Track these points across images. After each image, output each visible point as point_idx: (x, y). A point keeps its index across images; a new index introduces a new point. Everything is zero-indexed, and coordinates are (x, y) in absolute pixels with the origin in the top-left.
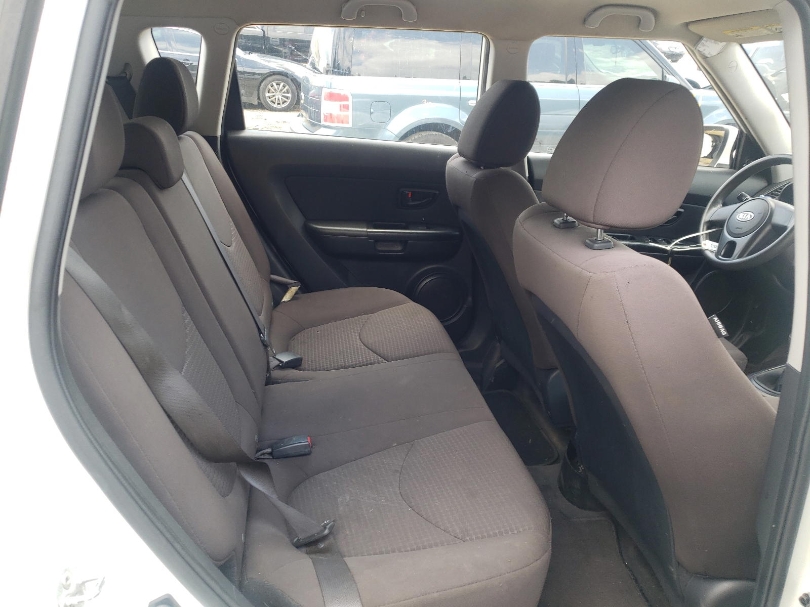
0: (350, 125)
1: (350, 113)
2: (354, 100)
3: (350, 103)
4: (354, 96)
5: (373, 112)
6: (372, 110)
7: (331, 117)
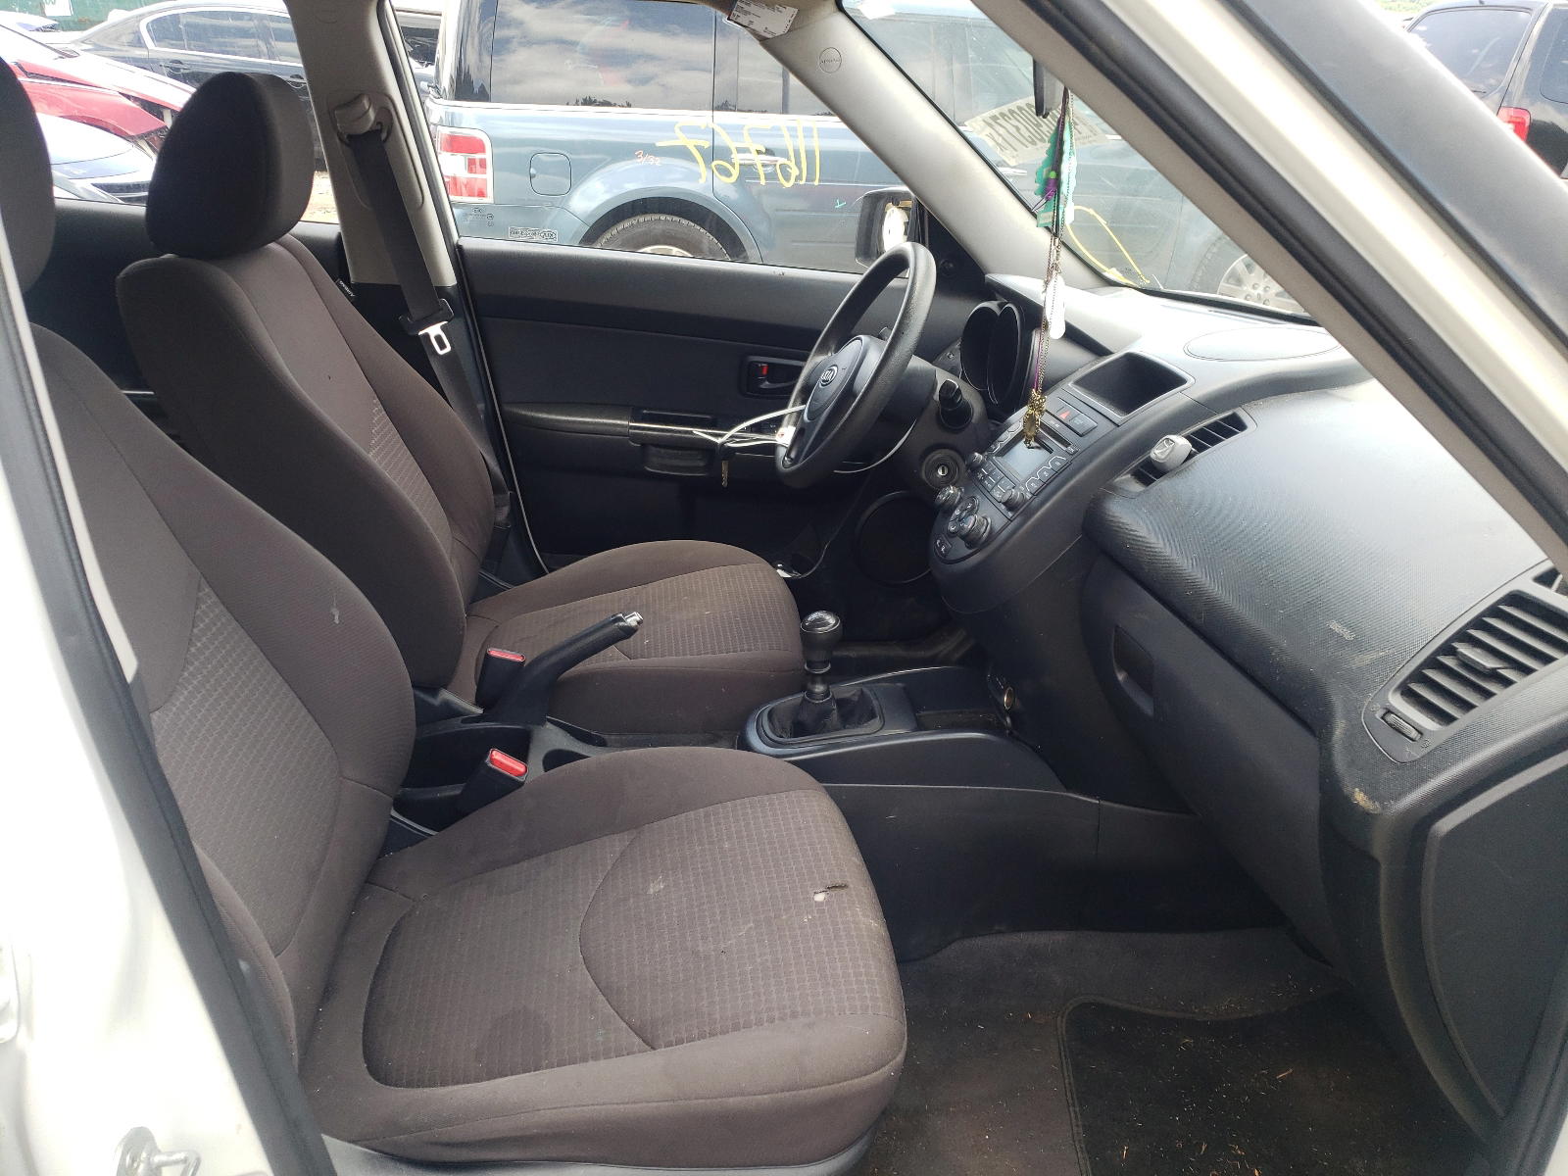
0: (489, 199)
1: (489, 175)
2: (496, 151)
3: (488, 156)
4: (494, 142)
5: (534, 176)
6: (533, 171)
7: (456, 184)
